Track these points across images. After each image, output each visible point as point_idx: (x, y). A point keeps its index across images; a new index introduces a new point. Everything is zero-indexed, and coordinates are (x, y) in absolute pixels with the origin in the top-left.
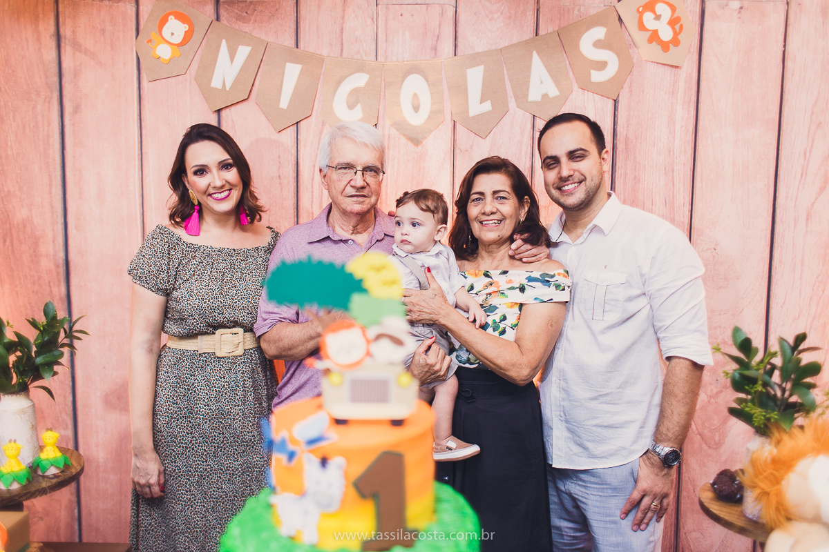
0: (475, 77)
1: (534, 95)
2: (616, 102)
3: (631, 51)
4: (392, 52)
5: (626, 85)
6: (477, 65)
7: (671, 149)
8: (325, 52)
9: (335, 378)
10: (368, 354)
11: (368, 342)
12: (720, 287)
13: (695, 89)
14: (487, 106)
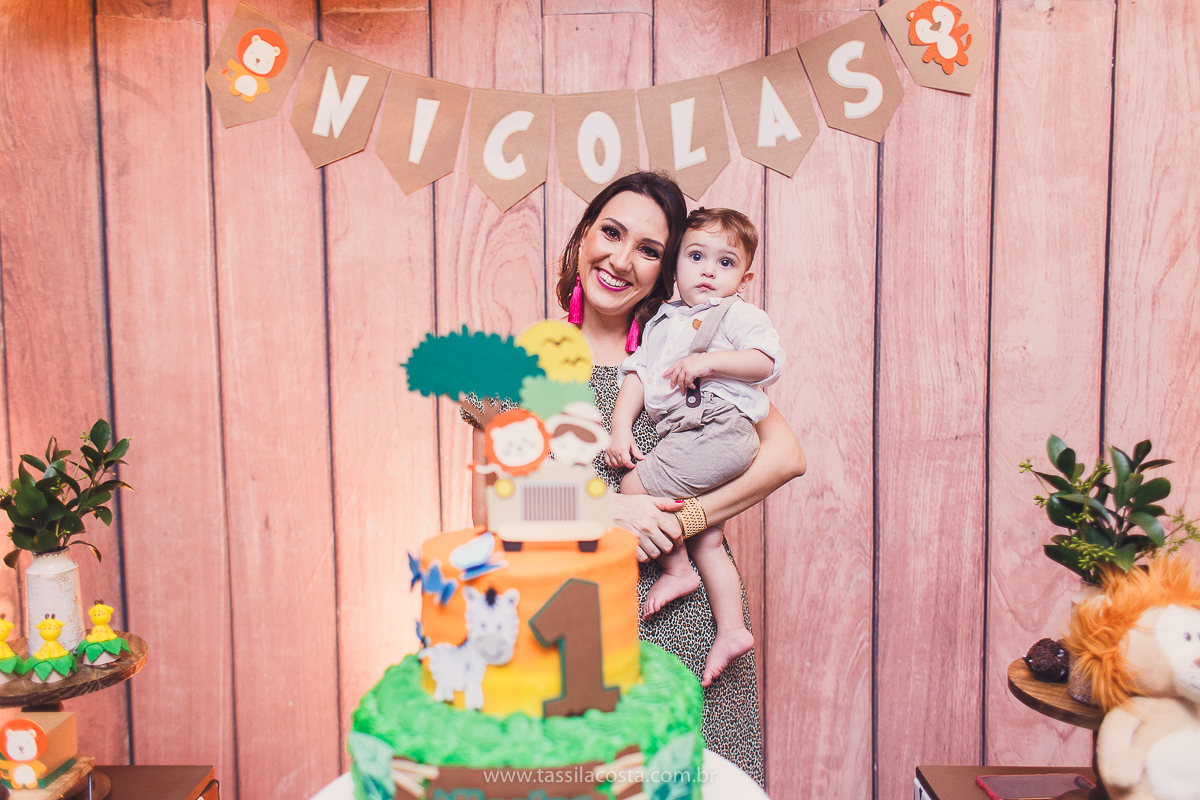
0: (682, 115)
1: (766, 138)
2: (880, 146)
3: (898, 73)
4: (565, 81)
5: (894, 121)
6: (685, 98)
7: (960, 209)
8: (470, 83)
9: (503, 486)
10: (548, 452)
11: (547, 437)
12: (1034, 402)
13: (990, 123)
14: (700, 155)
